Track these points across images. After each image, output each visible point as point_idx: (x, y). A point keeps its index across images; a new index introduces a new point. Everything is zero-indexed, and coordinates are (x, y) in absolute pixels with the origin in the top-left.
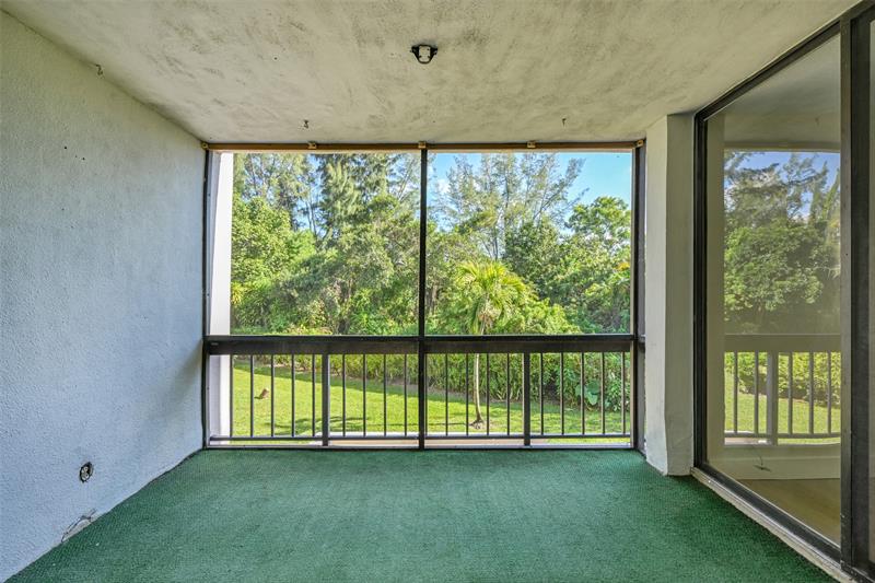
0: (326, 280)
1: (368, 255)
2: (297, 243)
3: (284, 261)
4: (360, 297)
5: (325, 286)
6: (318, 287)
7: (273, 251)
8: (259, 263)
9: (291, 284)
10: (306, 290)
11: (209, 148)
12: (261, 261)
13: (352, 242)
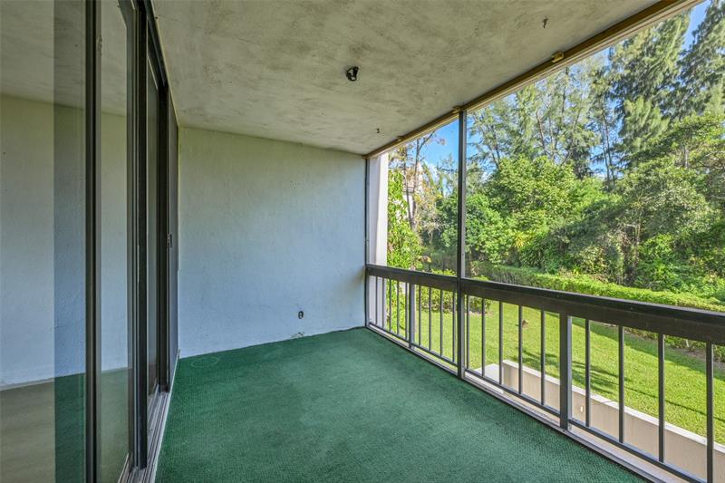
0: (604, 226)
1: (664, 194)
2: (581, 192)
3: (568, 209)
4: (654, 244)
5: (604, 231)
6: (594, 234)
7: (555, 202)
8: (542, 213)
9: (563, 231)
10: (579, 236)
11: (367, 157)
12: (544, 211)
13: (635, 183)
